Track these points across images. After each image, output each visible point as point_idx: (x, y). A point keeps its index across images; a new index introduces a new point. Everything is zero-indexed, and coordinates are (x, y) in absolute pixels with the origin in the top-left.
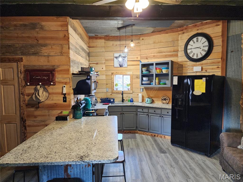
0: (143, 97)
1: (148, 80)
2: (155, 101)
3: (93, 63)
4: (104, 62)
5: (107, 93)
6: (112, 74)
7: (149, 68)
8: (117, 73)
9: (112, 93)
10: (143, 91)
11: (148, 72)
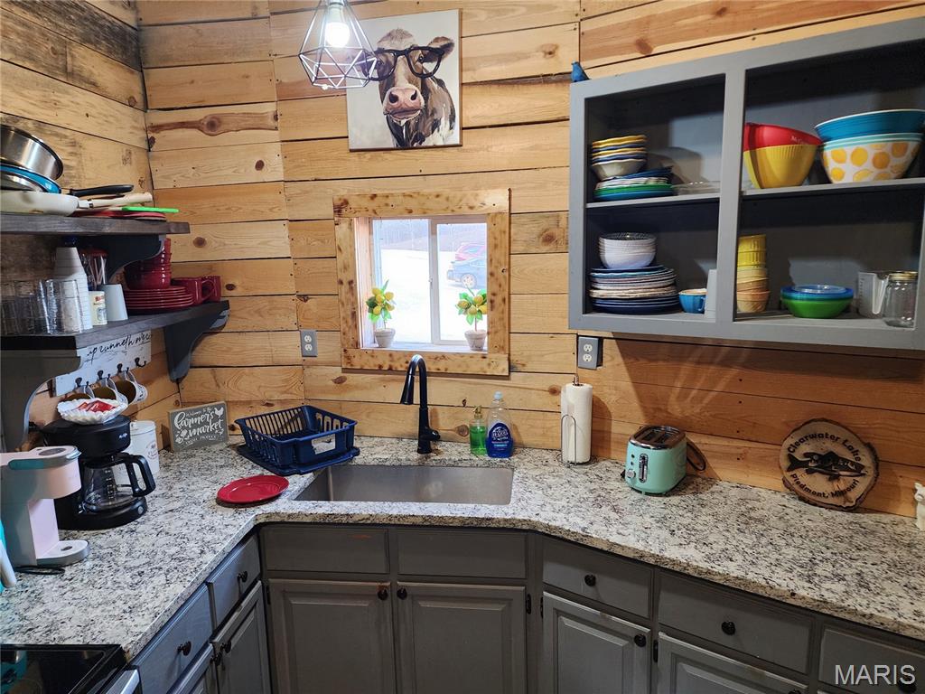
0: (598, 411)
1: (653, 266)
2: (711, 462)
3: (183, 125)
4: (269, 108)
5: (308, 371)
6: (338, 210)
7: (664, 141)
8: (378, 208)
9: (345, 370)
10: (600, 362)
11: (652, 181)
